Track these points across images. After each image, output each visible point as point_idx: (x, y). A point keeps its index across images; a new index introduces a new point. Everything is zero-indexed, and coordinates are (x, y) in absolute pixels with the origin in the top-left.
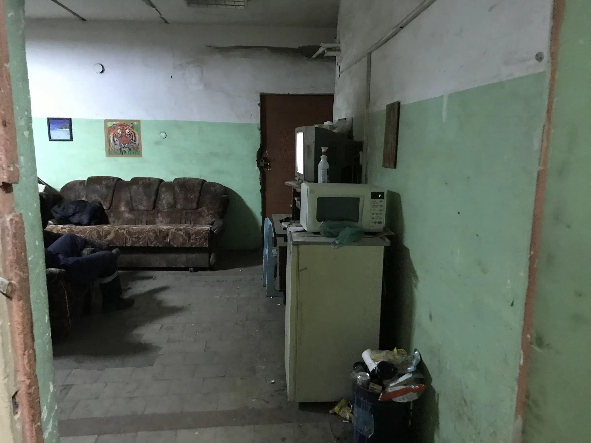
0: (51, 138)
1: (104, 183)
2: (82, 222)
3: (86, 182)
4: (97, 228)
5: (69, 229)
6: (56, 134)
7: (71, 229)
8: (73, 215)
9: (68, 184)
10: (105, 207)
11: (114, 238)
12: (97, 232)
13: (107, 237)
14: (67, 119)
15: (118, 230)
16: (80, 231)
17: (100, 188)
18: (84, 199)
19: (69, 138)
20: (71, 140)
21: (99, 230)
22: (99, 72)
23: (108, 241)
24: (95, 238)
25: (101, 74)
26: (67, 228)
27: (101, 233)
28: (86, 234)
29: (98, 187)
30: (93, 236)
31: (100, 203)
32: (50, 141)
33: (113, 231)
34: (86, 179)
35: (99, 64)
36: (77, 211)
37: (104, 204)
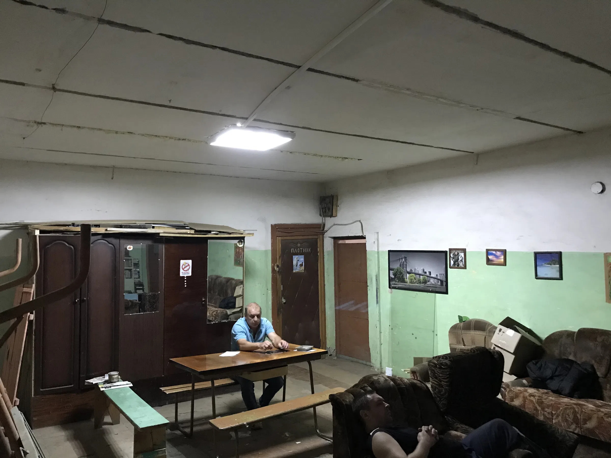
0: (537, 276)
1: (599, 339)
2: (562, 391)
3: (576, 334)
4: (575, 406)
5: (538, 399)
6: (542, 271)
7: (541, 399)
8: (552, 378)
9: (553, 334)
10: (599, 374)
11: (596, 427)
12: (573, 413)
13: (587, 424)
14: (556, 253)
15: (604, 417)
16: (552, 404)
17: (593, 346)
18: (571, 358)
19: (558, 276)
20: (561, 278)
21: (577, 410)
22: (598, 192)
23: (588, 429)
24: (570, 420)
25: (599, 194)
26: (536, 396)
27: (578, 415)
28: (558, 412)
29: (591, 344)
30: (567, 416)
31: (592, 366)
32: (537, 279)
33: (595, 416)
34: (576, 330)
35: (598, 182)
36: (557, 373)
37: (598, 369)
